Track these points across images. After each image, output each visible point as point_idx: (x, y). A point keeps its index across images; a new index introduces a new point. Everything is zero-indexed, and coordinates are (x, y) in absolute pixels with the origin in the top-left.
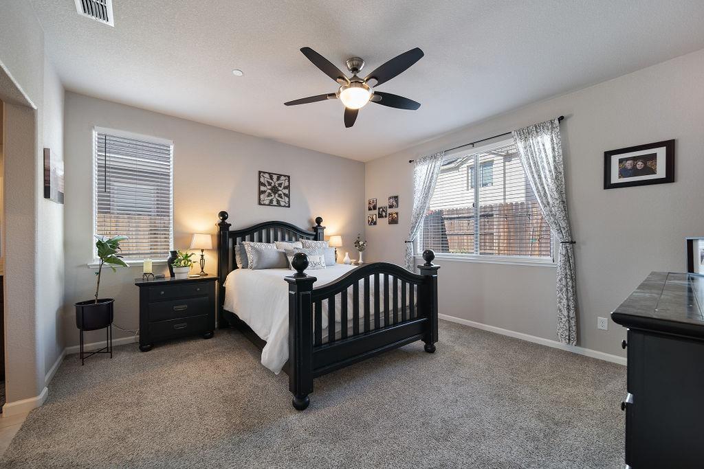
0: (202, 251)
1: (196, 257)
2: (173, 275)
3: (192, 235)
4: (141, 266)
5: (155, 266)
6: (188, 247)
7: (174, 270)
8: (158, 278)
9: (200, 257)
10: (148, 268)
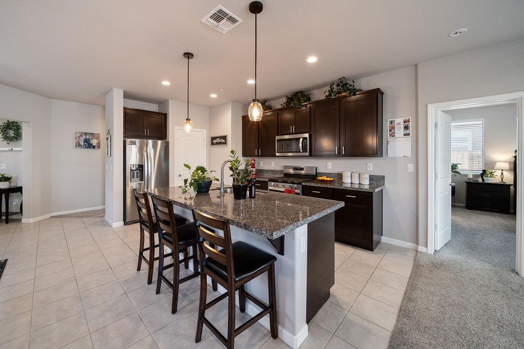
0: (502, 170)
1: (498, 173)
2: (483, 180)
3: (495, 162)
4: (467, 175)
5: (473, 175)
6: (493, 168)
7: (484, 178)
8: (475, 181)
9: (501, 174)
10: (471, 176)
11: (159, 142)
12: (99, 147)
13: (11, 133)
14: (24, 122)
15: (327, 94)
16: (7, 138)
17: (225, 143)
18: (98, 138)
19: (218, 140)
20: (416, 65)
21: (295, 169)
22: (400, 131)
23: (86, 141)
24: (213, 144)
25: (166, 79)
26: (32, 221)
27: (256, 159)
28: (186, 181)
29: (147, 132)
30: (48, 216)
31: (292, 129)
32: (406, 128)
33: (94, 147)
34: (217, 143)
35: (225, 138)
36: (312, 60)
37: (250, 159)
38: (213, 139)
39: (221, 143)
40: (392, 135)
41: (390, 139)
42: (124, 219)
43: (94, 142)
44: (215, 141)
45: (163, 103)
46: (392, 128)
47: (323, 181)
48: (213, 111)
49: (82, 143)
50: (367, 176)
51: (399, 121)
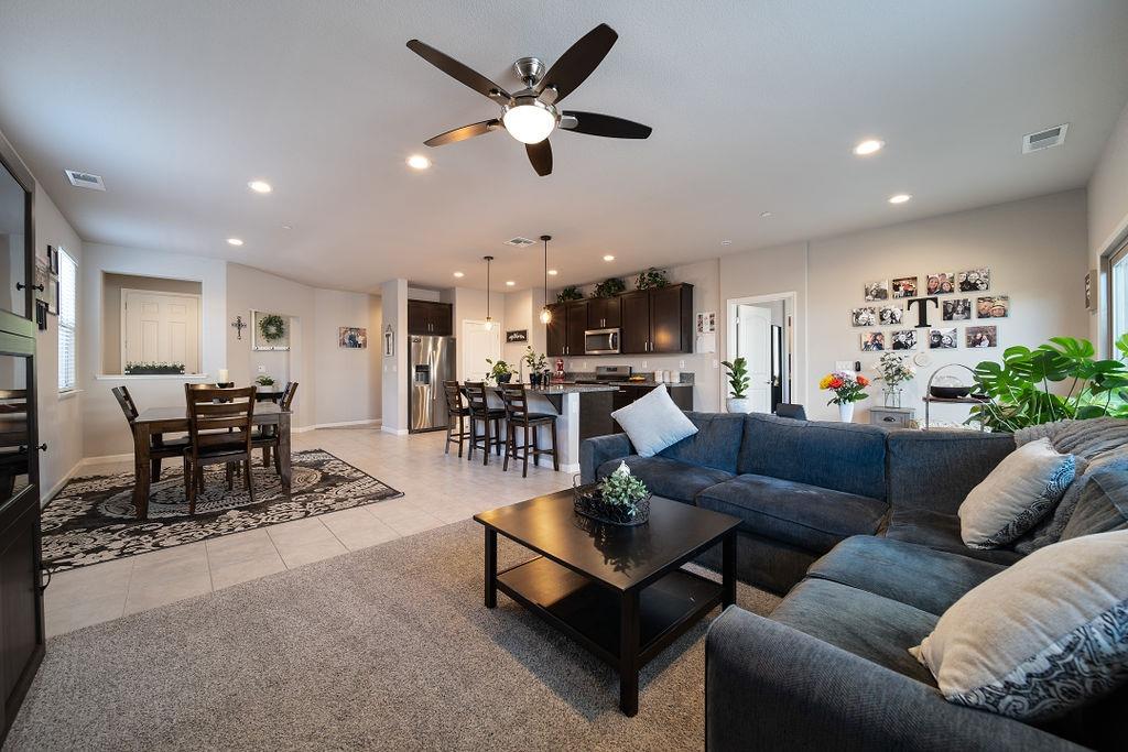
11: (441, 338)
12: (365, 346)
13: (273, 330)
14: (293, 317)
15: (638, 284)
16: (269, 336)
17: (525, 339)
18: (364, 335)
19: (516, 336)
20: (719, 259)
21: (609, 369)
22: (706, 327)
23: (352, 338)
24: (509, 341)
25: (458, 270)
26: (300, 430)
27: (565, 359)
28: (488, 375)
29: (431, 327)
30: (314, 427)
31: (603, 322)
32: (712, 323)
33: (360, 346)
34: (515, 340)
35: (524, 333)
36: (609, 258)
37: (556, 359)
38: (509, 334)
39: (519, 340)
40: (701, 330)
41: (699, 334)
42: (409, 427)
43: (360, 340)
44: (511, 337)
45: (447, 291)
46: (701, 323)
47: (635, 381)
48: (509, 299)
49: (347, 341)
50: (678, 374)
51: (706, 315)
